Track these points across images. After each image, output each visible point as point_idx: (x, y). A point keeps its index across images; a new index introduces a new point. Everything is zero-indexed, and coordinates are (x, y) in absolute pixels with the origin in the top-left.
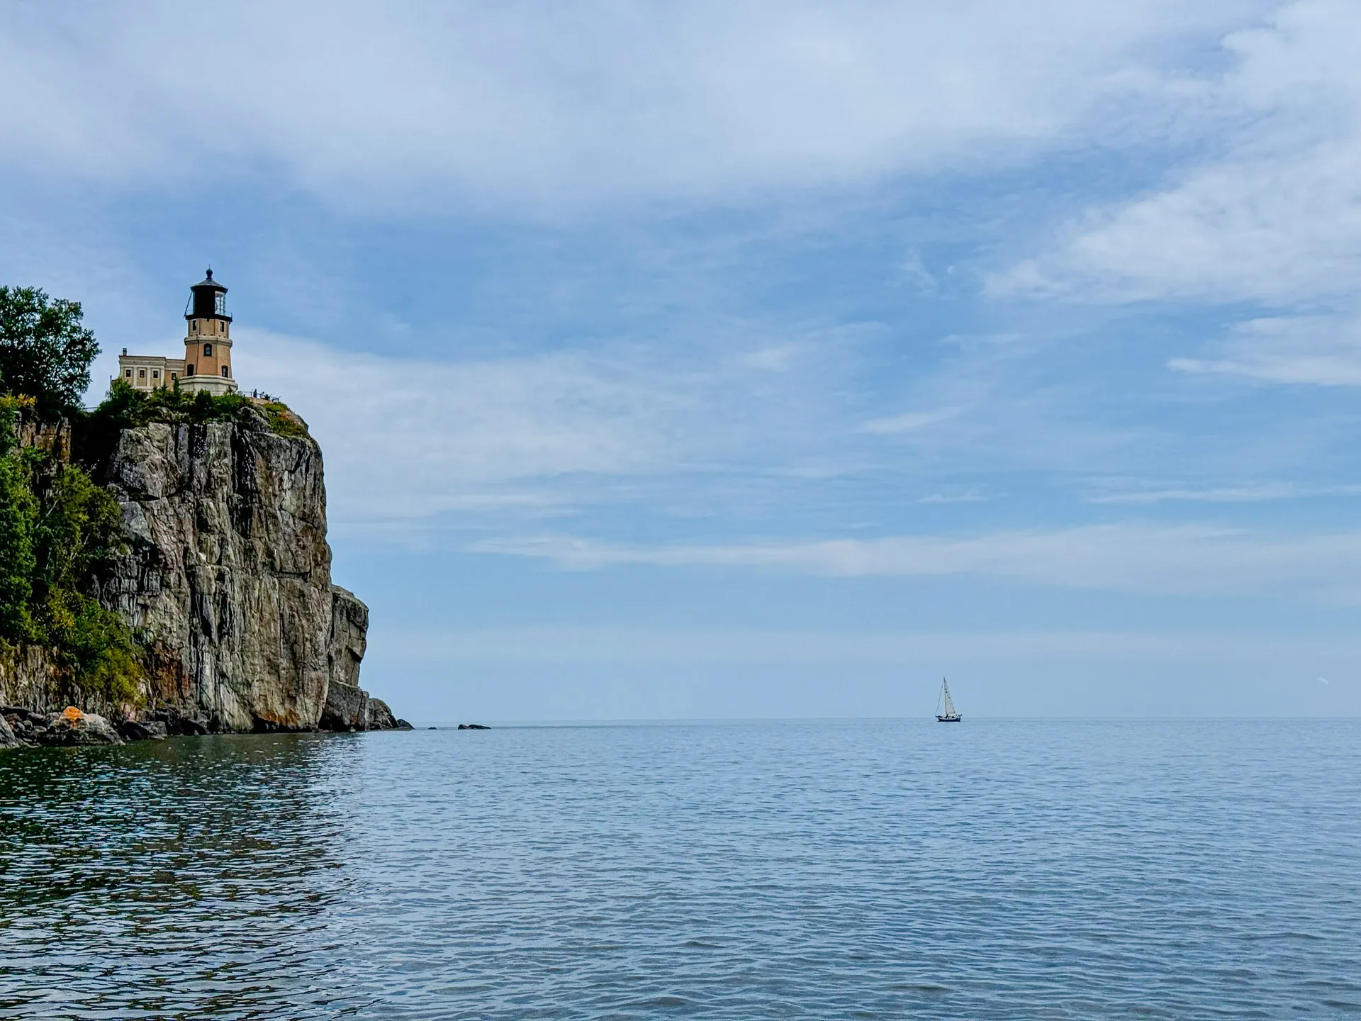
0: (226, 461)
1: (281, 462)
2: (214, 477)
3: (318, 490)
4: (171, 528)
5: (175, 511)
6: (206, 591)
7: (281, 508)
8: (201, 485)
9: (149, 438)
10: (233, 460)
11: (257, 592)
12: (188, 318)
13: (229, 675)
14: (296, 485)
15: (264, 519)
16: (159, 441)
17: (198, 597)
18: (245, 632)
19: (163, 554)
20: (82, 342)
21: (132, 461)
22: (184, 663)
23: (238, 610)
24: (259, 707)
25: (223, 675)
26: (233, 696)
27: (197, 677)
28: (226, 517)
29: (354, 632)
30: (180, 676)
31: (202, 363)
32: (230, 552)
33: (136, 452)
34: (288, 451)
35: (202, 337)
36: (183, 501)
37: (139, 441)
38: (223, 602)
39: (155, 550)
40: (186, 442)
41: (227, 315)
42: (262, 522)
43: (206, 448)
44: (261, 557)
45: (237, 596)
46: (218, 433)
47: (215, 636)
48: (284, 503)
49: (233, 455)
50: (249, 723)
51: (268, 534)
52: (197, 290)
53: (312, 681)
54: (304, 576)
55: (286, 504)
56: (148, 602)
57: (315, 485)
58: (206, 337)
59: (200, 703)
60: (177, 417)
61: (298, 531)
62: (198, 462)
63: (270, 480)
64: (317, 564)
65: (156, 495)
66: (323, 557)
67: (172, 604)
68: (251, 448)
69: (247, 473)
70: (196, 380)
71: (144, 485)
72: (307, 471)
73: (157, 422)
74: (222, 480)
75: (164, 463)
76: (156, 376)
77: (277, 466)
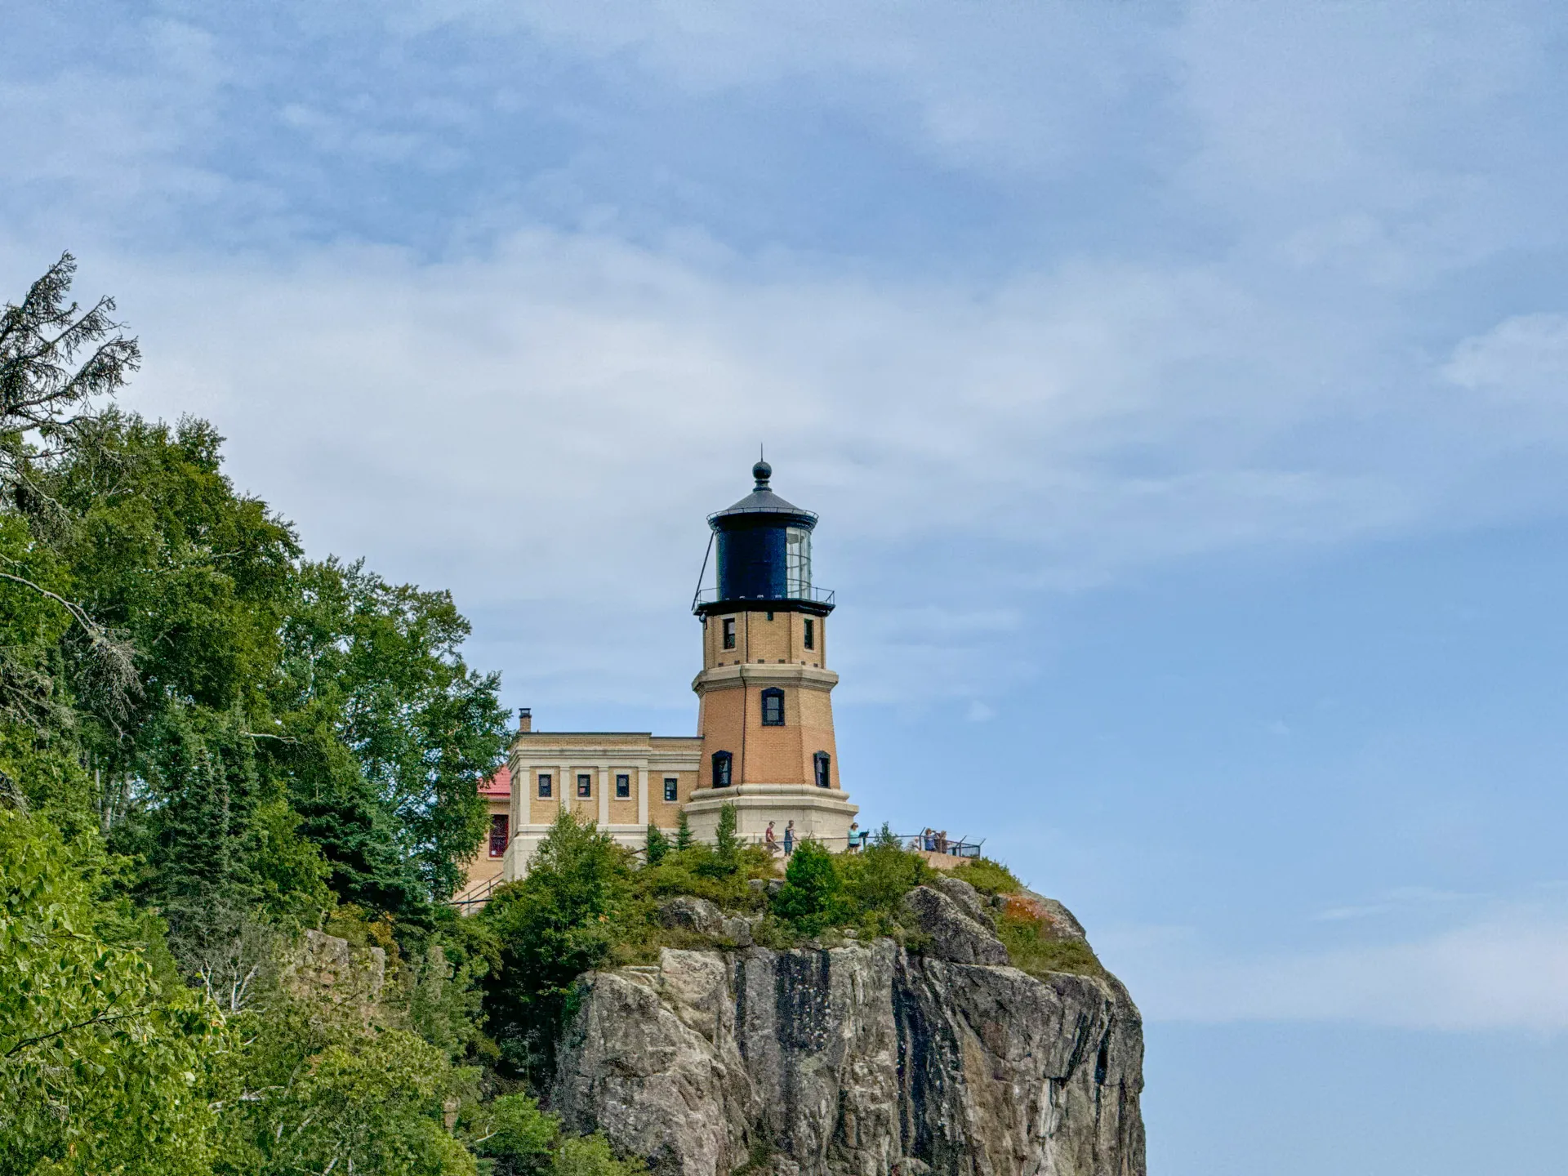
0: (883, 1058)
1: (1033, 1052)
2: (856, 1111)
8: (818, 1135)
9: (669, 999)
10: (902, 1054)
12: (706, 611)
14: (1071, 1123)
16: (696, 1006)
20: (461, 712)
21: (628, 1074)
31: (757, 746)
33: (640, 1044)
34: (1054, 1020)
35: (754, 669)
37: (644, 1009)
40: (769, 1005)
41: (820, 597)
43: (831, 1023)
46: (863, 975)
49: (902, 1037)
52: (728, 527)
57: (1122, 1119)
58: (765, 666)
60: (738, 928)
62: (807, 1065)
68: (949, 1014)
69: (941, 1092)
70: (743, 800)
71: (670, 1149)
72: (1100, 1079)
73: (684, 945)
74: (878, 1117)
75: (720, 1076)
76: (623, 791)
77: (1022, 1066)
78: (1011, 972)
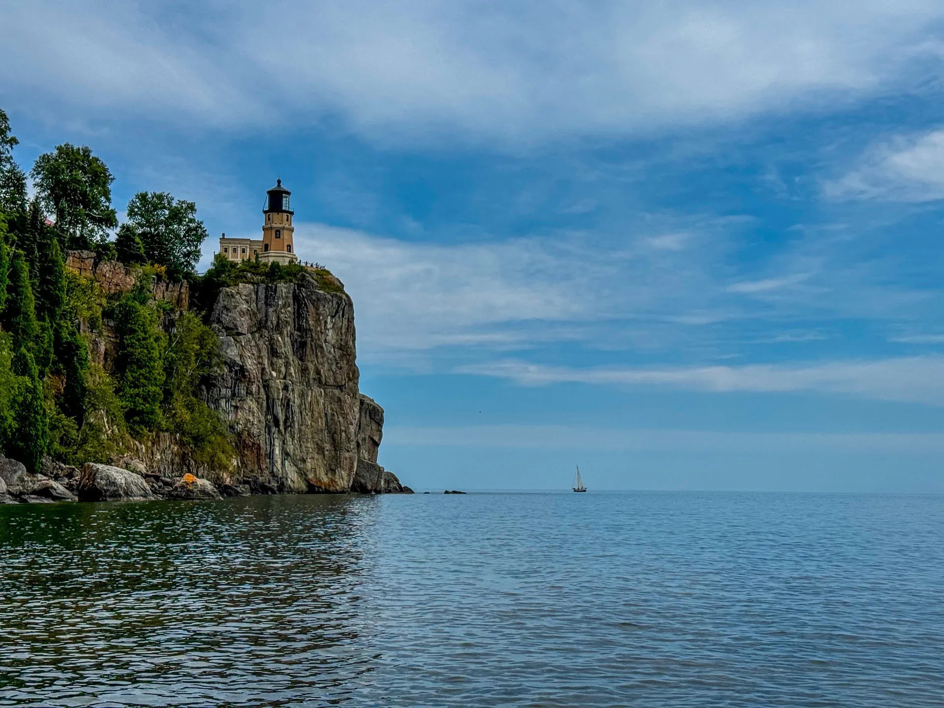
0: (289, 309)
1: (326, 310)
2: (281, 320)
3: (350, 330)
4: (253, 354)
5: (256, 343)
6: (276, 397)
7: (325, 341)
8: (273, 325)
9: (239, 294)
10: (294, 308)
11: (309, 398)
12: (265, 212)
13: (291, 454)
14: (336, 326)
15: (314, 349)
16: (245, 296)
17: (270, 401)
18: (302, 425)
19: (248, 372)
20: (195, 229)
21: (228, 309)
22: (262, 445)
23: (297, 410)
24: (311, 476)
25: (287, 454)
26: (294, 468)
27: (270, 455)
28: (289, 348)
29: (374, 426)
30: (259, 455)
31: (274, 242)
32: (292, 370)
33: (231, 304)
34: (330, 302)
35: (274, 225)
36: (261, 336)
37: (232, 296)
38: (287, 405)
39: (242, 369)
40: (263, 296)
41: (291, 210)
42: (313, 351)
43: (276, 301)
44: (312, 375)
45: (296, 401)
46: (284, 290)
47: (282, 428)
48: (327, 338)
49: (294, 305)
50: (304, 487)
51: (317, 359)
52: (271, 193)
53: (346, 459)
54: (340, 387)
55: (329, 338)
56: (238, 404)
57: (348, 326)
58: (276, 225)
59: (272, 473)
60: (257, 279)
61: (337, 357)
62: (271, 310)
63: (319, 322)
64: (350, 380)
65: (244, 332)
66: (353, 375)
67: (254, 405)
68: (306, 300)
69: (303, 317)
70: (270, 254)
71: (236, 326)
72: (343, 316)
73: (244, 282)
74: (287, 322)
75: (249, 311)
76: (243, 252)
77: (323, 312)
78: (320, 292)
